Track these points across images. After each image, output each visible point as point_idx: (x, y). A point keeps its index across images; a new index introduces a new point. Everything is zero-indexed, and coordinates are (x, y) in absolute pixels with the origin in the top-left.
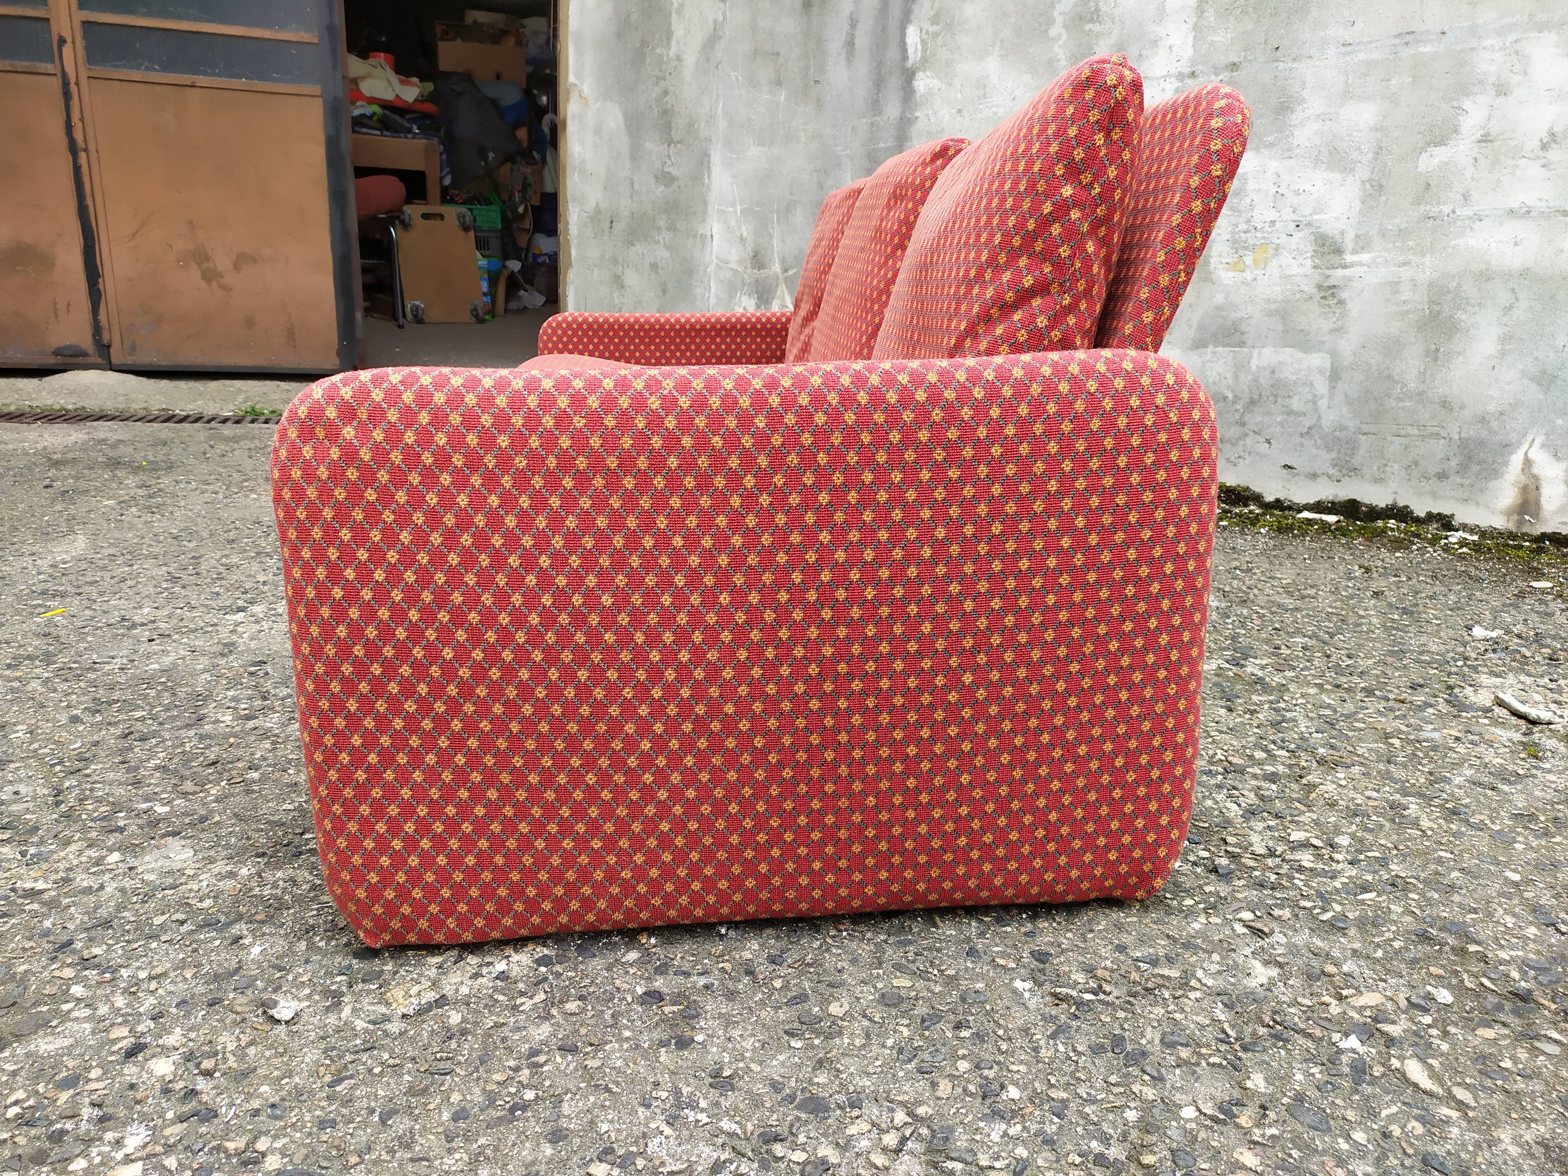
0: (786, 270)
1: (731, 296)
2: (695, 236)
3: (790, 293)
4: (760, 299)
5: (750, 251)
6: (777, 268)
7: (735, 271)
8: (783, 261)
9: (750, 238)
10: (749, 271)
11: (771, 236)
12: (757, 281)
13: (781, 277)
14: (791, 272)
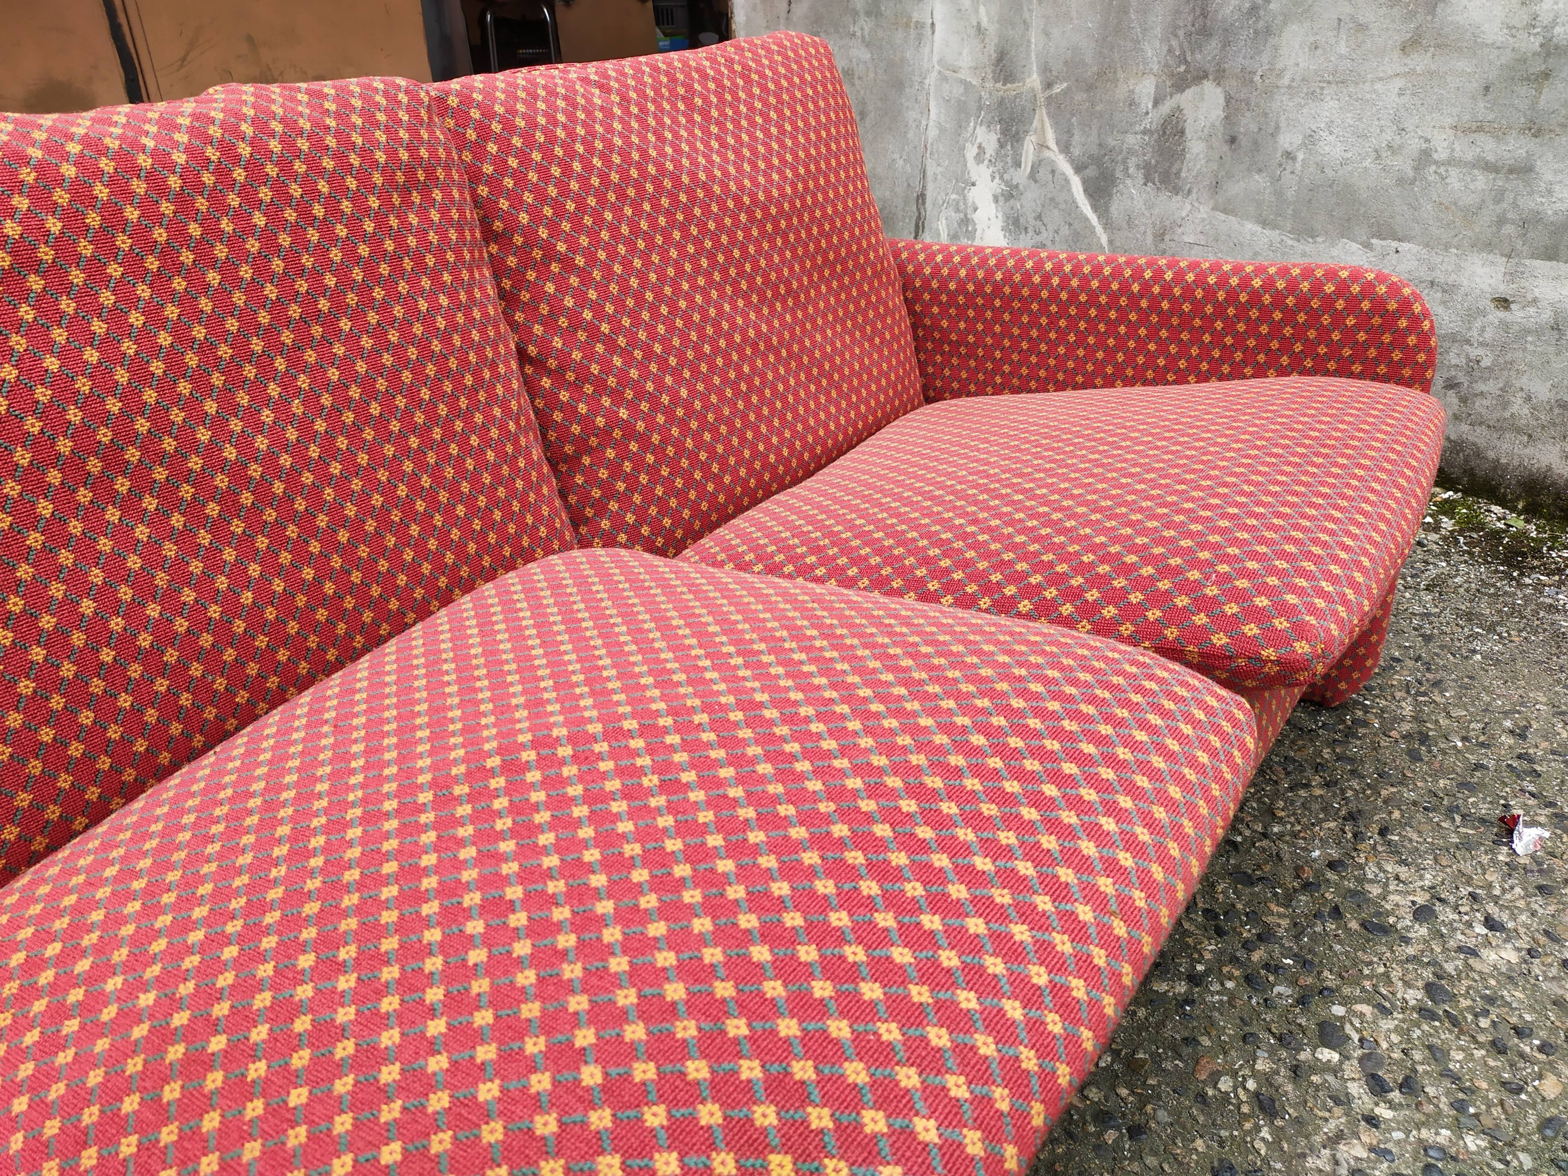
0: (1049, 85)
1: (960, 126)
2: (907, 25)
3: (1056, 125)
4: (1005, 132)
5: (991, 50)
6: (1034, 80)
7: (967, 85)
8: (1045, 69)
9: (992, 29)
10: (989, 85)
11: (1026, 25)
12: (1001, 102)
13: (1041, 97)
14: (1057, 89)
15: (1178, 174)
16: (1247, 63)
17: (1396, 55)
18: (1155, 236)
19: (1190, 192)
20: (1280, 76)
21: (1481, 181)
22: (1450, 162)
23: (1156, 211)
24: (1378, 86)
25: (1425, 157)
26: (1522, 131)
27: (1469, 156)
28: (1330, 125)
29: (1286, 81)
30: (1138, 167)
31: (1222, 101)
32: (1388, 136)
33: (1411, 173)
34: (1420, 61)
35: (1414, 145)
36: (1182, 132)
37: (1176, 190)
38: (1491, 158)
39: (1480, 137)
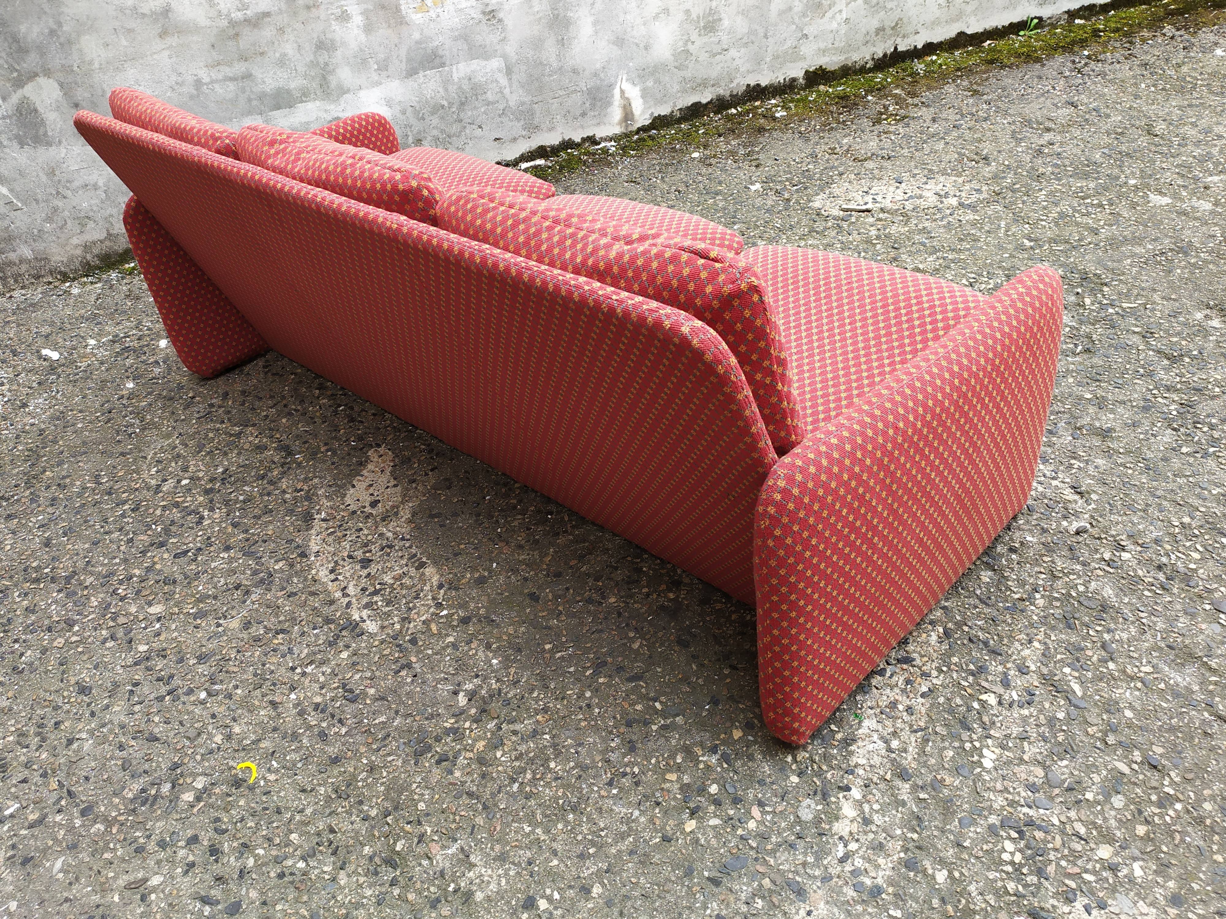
15: (45, 134)
16: (63, 62)
17: (158, 40)
18: (47, 175)
19: (60, 142)
20: (91, 63)
21: (232, 86)
22: (212, 82)
23: (40, 160)
24: (155, 56)
25: (198, 83)
26: (239, 60)
27: (220, 77)
28: (137, 82)
29: (96, 65)
30: (9, 139)
31: (56, 85)
32: (174, 78)
33: (195, 92)
34: (172, 41)
35: (190, 79)
36: (36, 110)
37: (49, 144)
38: (231, 75)
39: (221, 68)
